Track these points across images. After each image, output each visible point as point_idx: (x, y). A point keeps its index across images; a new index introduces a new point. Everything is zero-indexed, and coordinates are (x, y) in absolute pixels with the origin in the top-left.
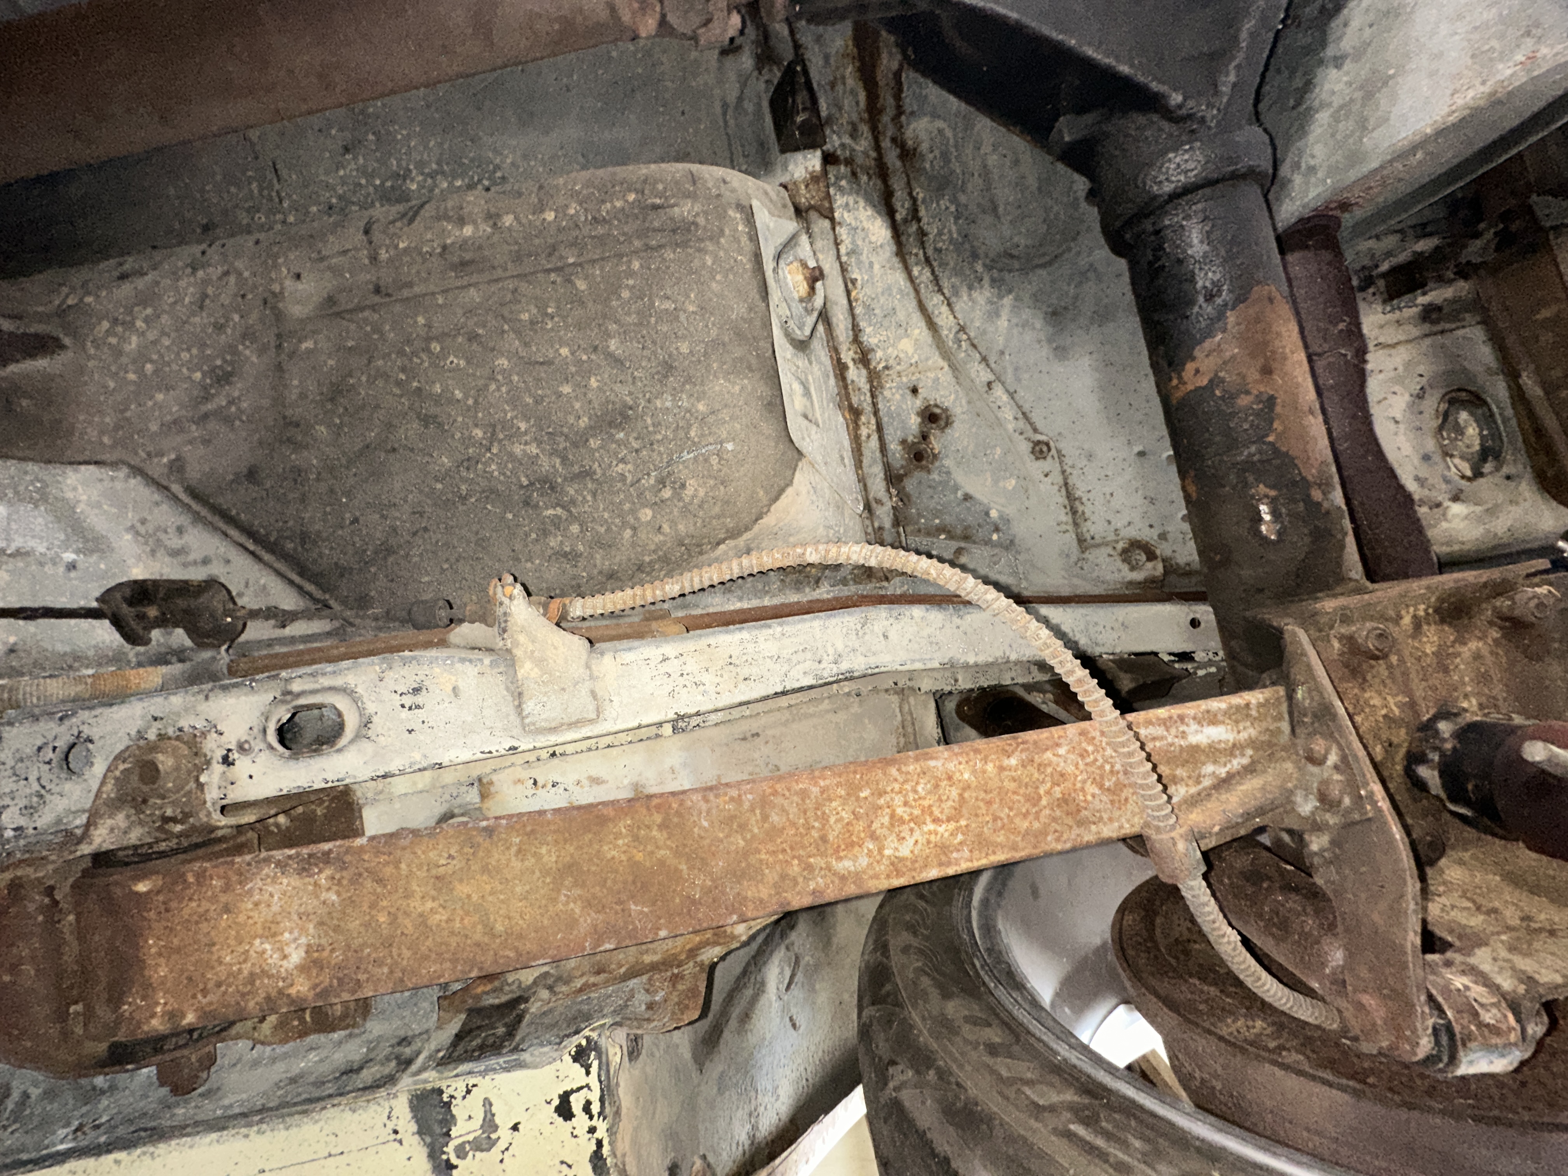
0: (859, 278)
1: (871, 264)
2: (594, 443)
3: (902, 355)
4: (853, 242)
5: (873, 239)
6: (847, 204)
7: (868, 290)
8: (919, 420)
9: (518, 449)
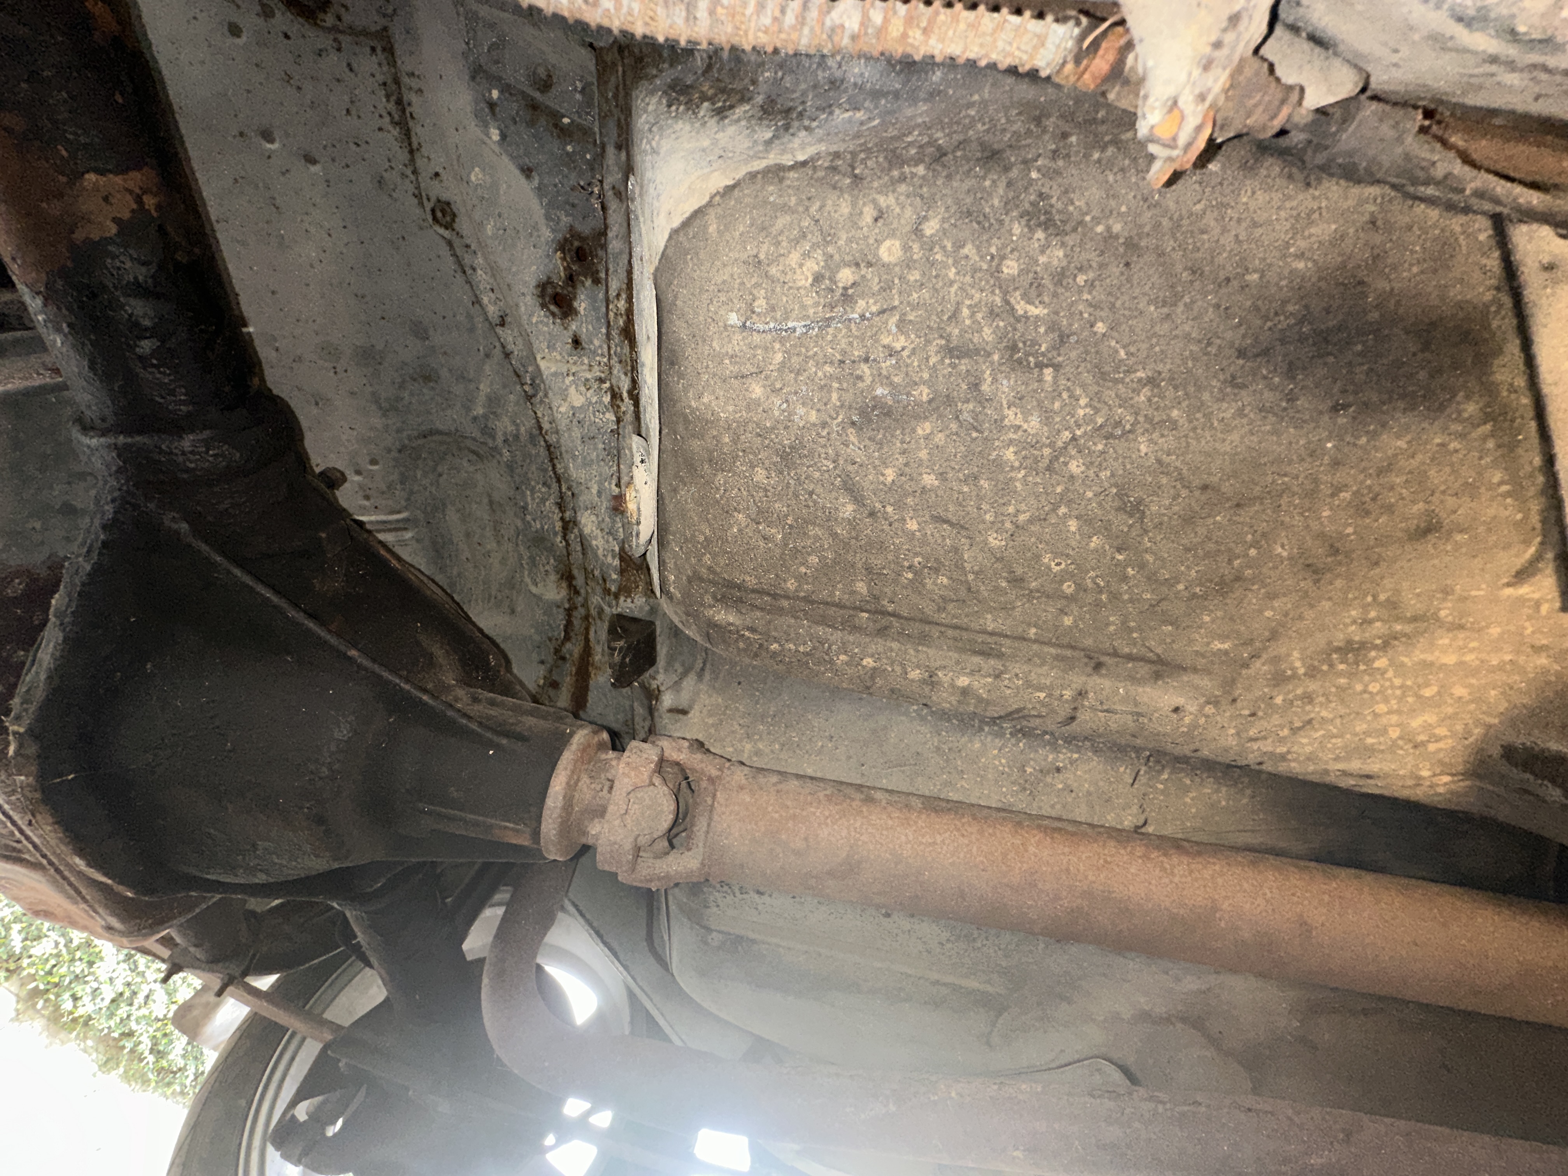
2: (924, 393)
3: (583, 389)
8: (576, 304)
9: (1034, 424)
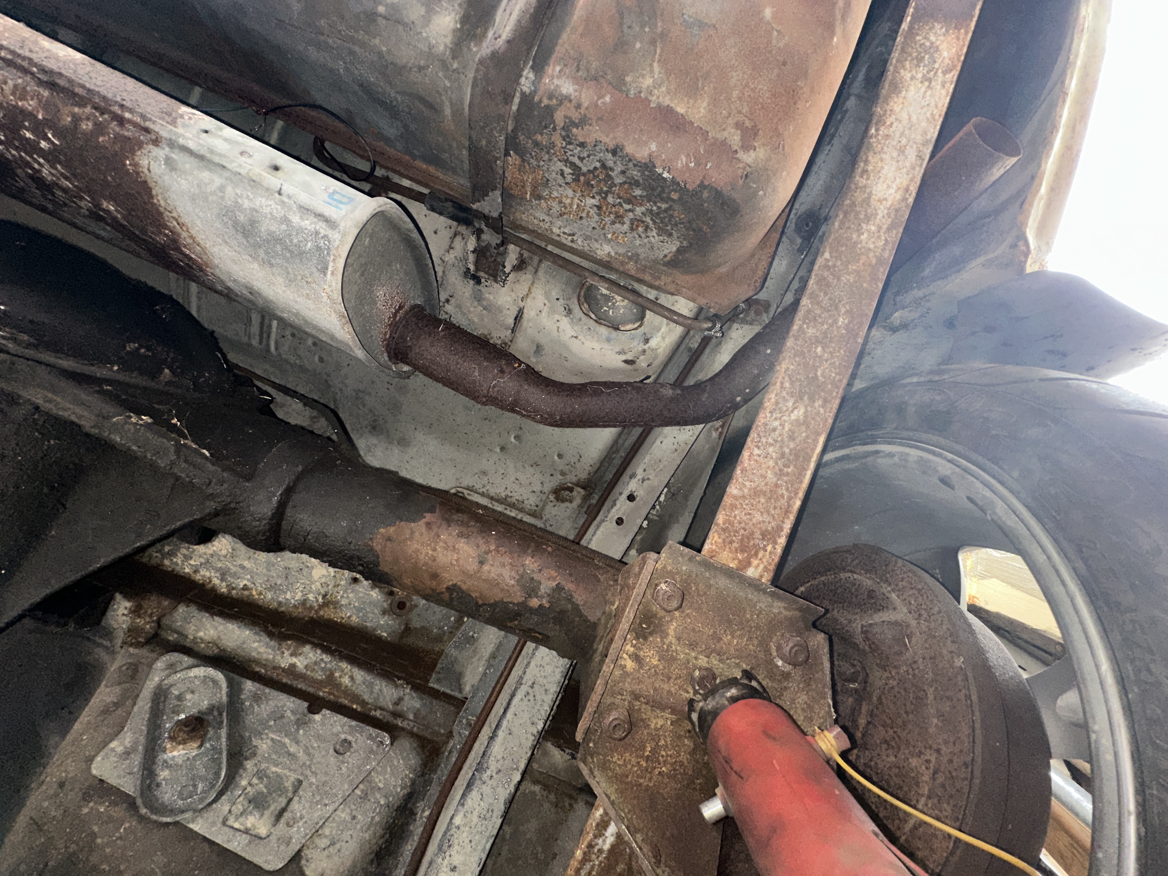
0: (245, 582)
1: (242, 567)
3: (323, 580)
4: (217, 570)
5: (224, 552)
6: (185, 556)
7: (259, 581)
8: (377, 590)
